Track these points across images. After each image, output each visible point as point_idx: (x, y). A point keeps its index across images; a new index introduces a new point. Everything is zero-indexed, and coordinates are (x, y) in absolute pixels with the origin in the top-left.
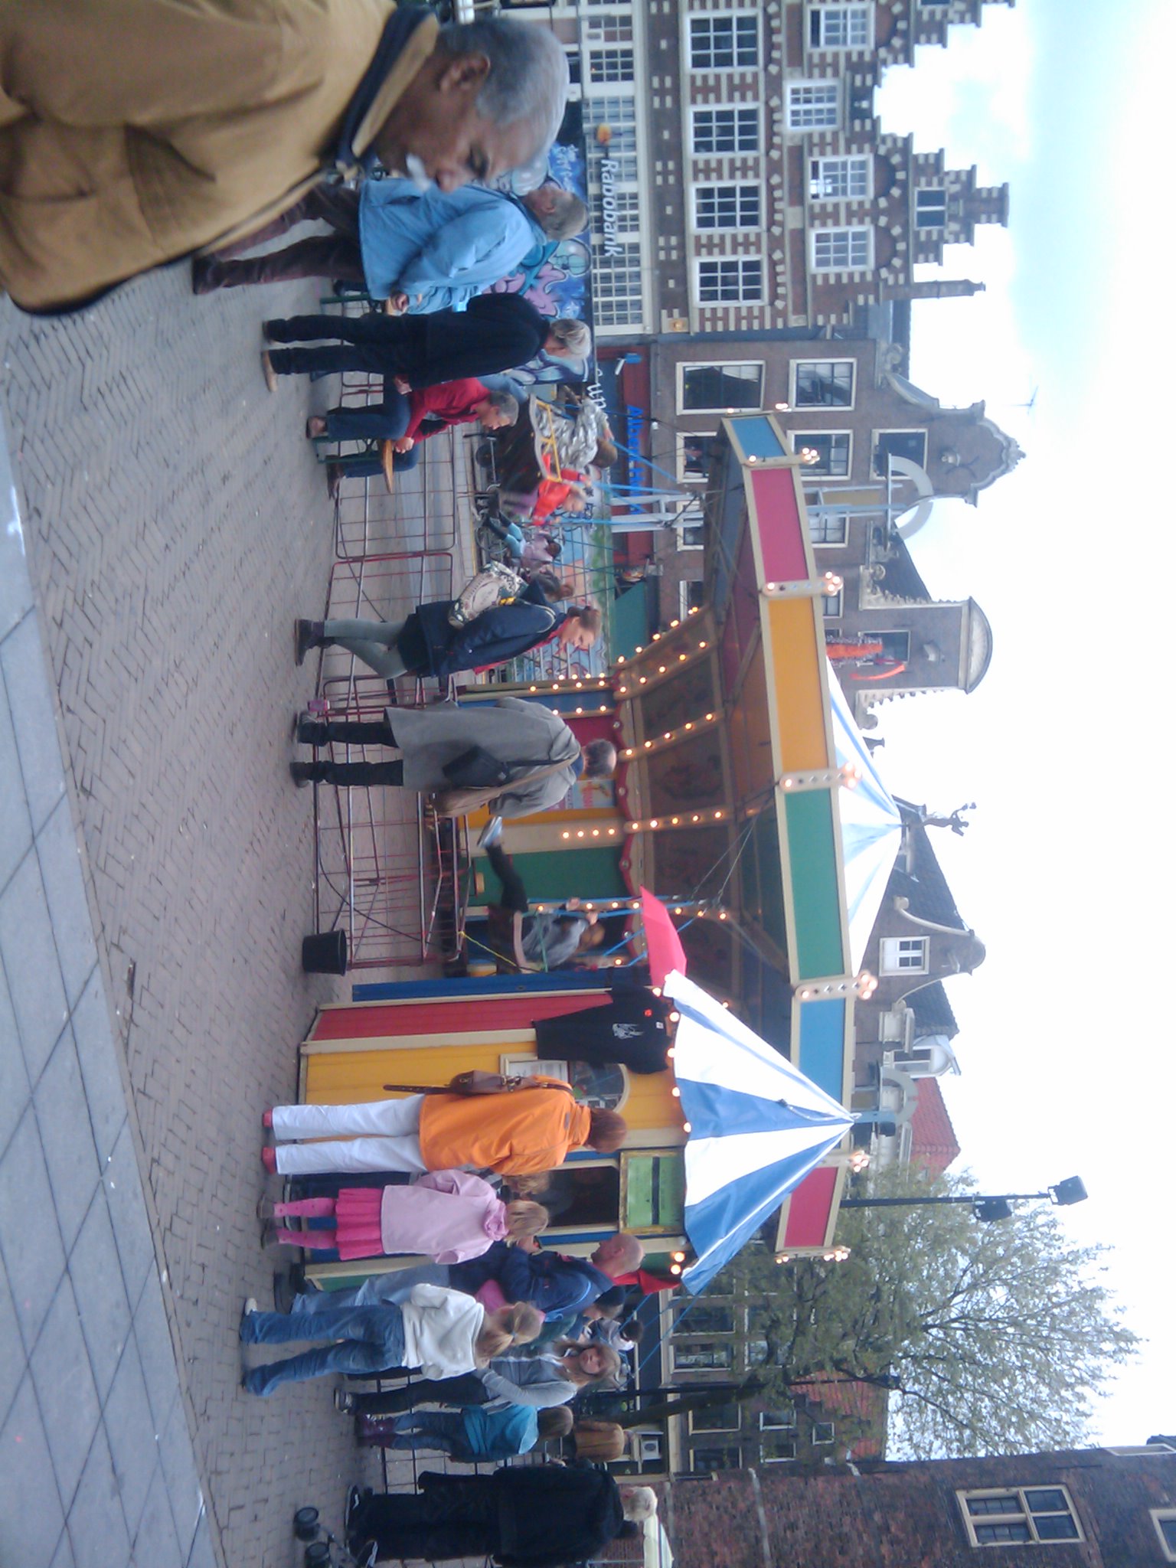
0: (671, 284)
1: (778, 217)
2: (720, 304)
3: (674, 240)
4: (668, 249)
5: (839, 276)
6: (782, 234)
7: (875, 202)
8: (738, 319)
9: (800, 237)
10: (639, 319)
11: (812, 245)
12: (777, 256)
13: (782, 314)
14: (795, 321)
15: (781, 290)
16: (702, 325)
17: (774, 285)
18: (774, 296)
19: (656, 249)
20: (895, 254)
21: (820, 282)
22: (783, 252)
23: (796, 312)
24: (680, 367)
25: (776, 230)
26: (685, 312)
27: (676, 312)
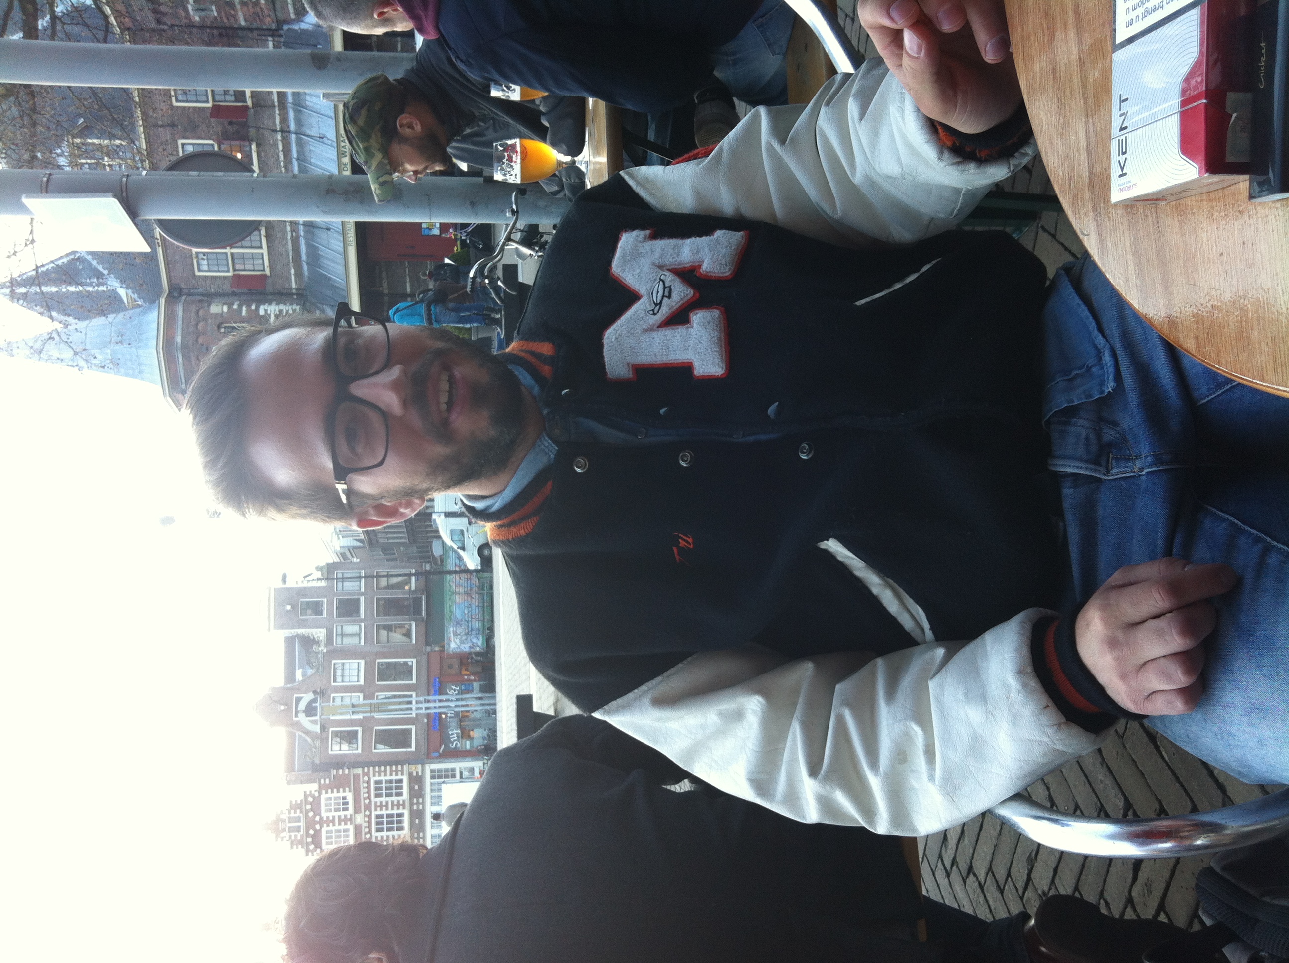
0: (416, 788)
1: (367, 819)
2: (394, 778)
3: (415, 807)
4: (418, 803)
5: (338, 792)
6: (365, 811)
7: (321, 827)
8: (385, 771)
9: (357, 810)
10: (432, 771)
11: (351, 806)
12: (367, 801)
13: (364, 774)
14: (359, 771)
15: (365, 785)
16: (402, 768)
17: (368, 788)
18: (368, 783)
19: (423, 804)
20: (311, 804)
21: (347, 789)
22: (364, 803)
23: (358, 775)
24: (413, 748)
25: (367, 813)
26: (410, 774)
27: (415, 774)
